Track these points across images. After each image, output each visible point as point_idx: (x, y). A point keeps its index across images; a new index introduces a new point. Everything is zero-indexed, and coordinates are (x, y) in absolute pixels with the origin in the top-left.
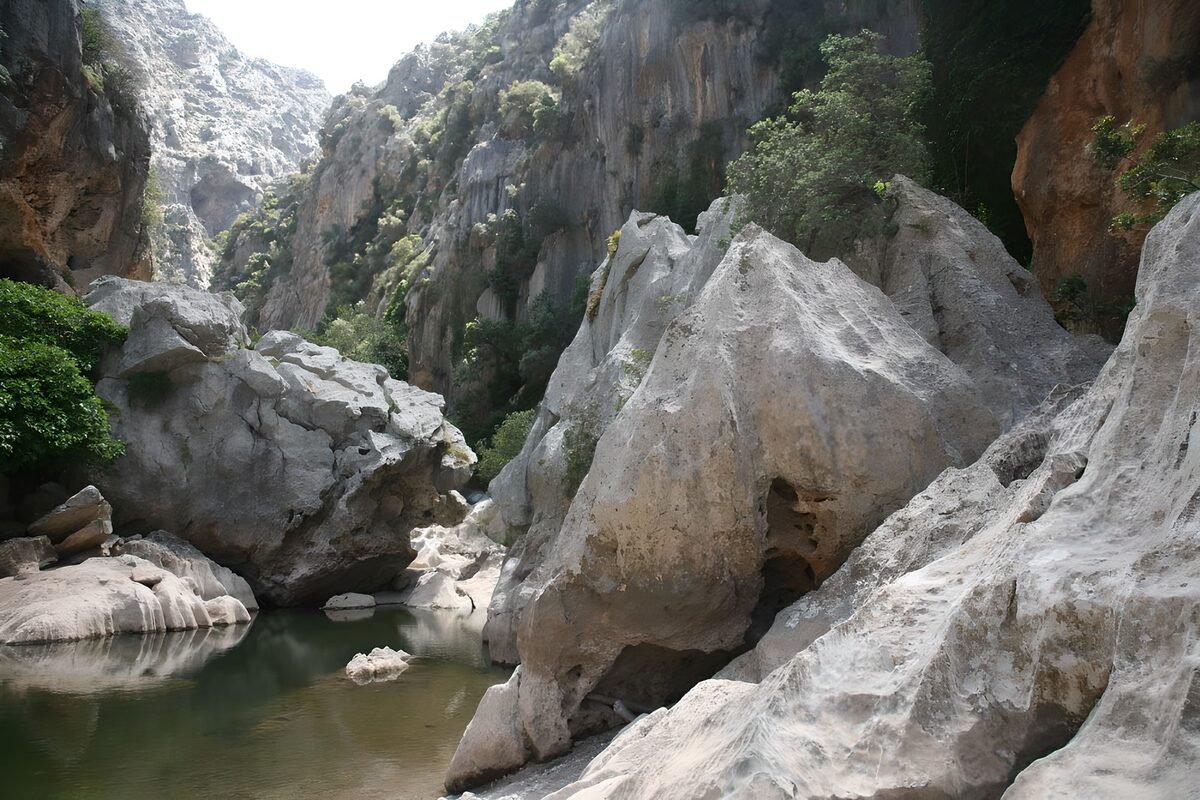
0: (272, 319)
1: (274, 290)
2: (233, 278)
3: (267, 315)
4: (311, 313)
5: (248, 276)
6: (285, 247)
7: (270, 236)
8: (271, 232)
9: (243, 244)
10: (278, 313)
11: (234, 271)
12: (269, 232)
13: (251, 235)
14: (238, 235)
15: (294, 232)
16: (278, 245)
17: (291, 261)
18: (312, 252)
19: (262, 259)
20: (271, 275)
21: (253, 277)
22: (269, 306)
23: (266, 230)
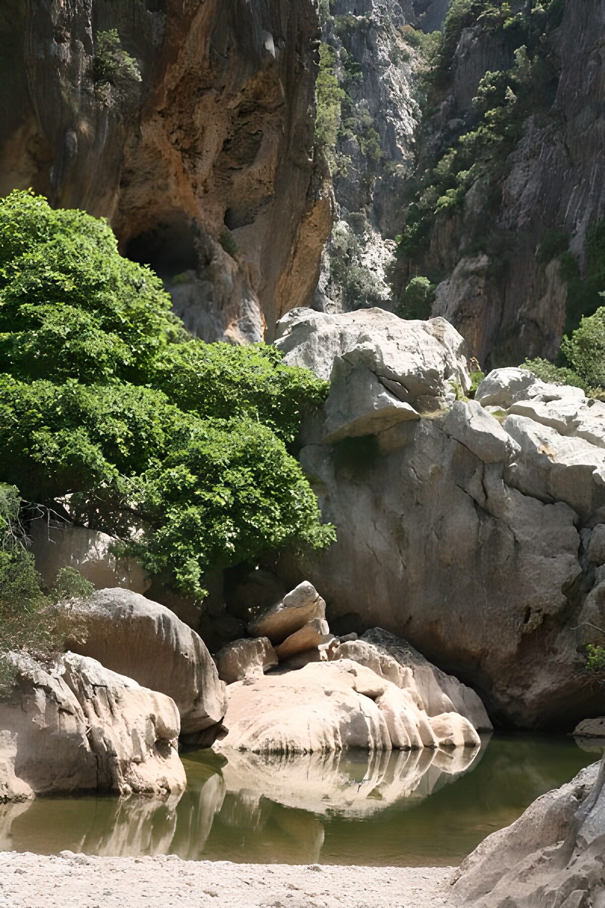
0: (522, 200)
1: (526, 144)
2: (453, 123)
3: (514, 192)
4: (592, 184)
5: (478, 119)
6: (542, 56)
7: (516, 35)
8: (516, 26)
9: (468, 54)
10: (532, 187)
11: (454, 110)
12: (510, 27)
13: (480, 35)
14: (458, 37)
15: (558, 24)
16: (529, 54)
17: (555, 81)
18: (592, 63)
19: (502, 83)
20: (518, 115)
21: (487, 121)
22: (518, 176)
23: (508, 22)
